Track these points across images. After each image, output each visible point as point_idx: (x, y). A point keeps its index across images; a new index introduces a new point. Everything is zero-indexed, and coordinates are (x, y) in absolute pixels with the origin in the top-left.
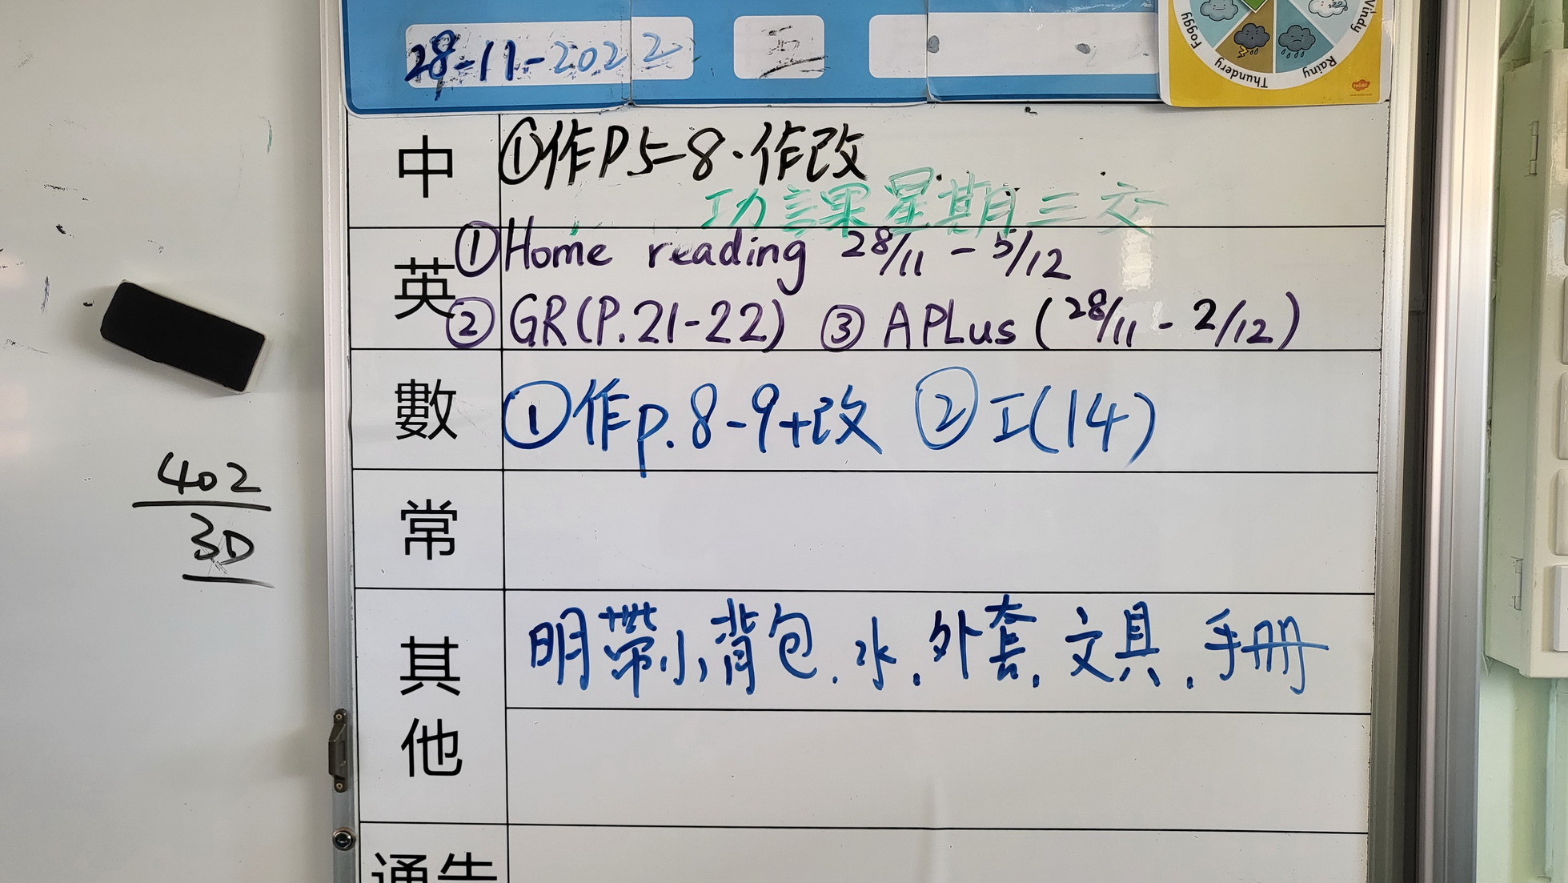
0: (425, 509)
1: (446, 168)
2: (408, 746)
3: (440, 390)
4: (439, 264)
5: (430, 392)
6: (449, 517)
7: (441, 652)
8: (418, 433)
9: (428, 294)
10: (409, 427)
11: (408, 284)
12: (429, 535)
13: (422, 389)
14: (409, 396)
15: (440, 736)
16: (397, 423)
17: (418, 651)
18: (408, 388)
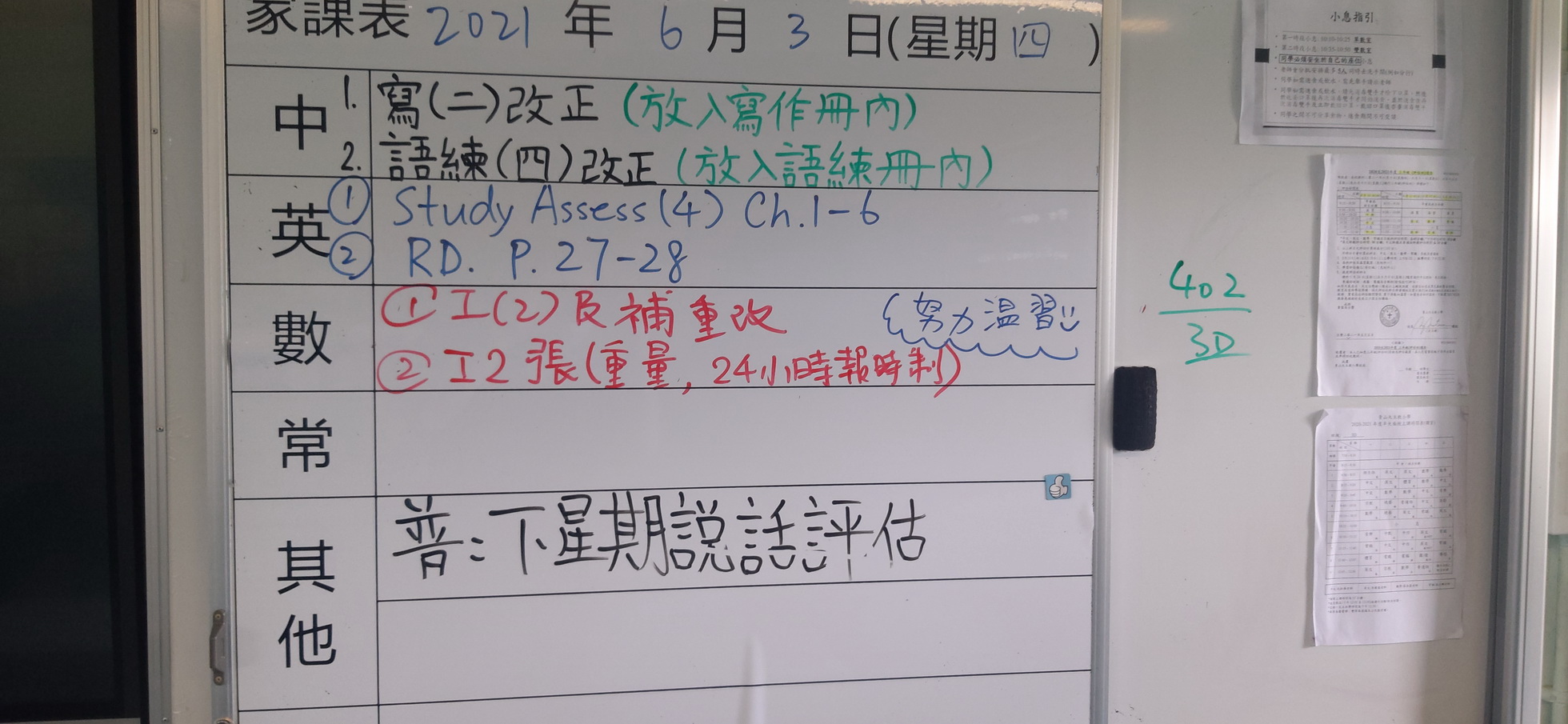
0: (302, 426)
1: (320, 124)
2: (284, 641)
3: (316, 320)
4: (315, 208)
5: (306, 323)
6: (325, 433)
7: (317, 553)
8: (294, 359)
9: (304, 235)
10: (286, 354)
11: (285, 226)
12: (305, 449)
13: (299, 320)
14: (286, 326)
15: (315, 630)
16: (275, 350)
17: (294, 554)
18: (286, 319)
